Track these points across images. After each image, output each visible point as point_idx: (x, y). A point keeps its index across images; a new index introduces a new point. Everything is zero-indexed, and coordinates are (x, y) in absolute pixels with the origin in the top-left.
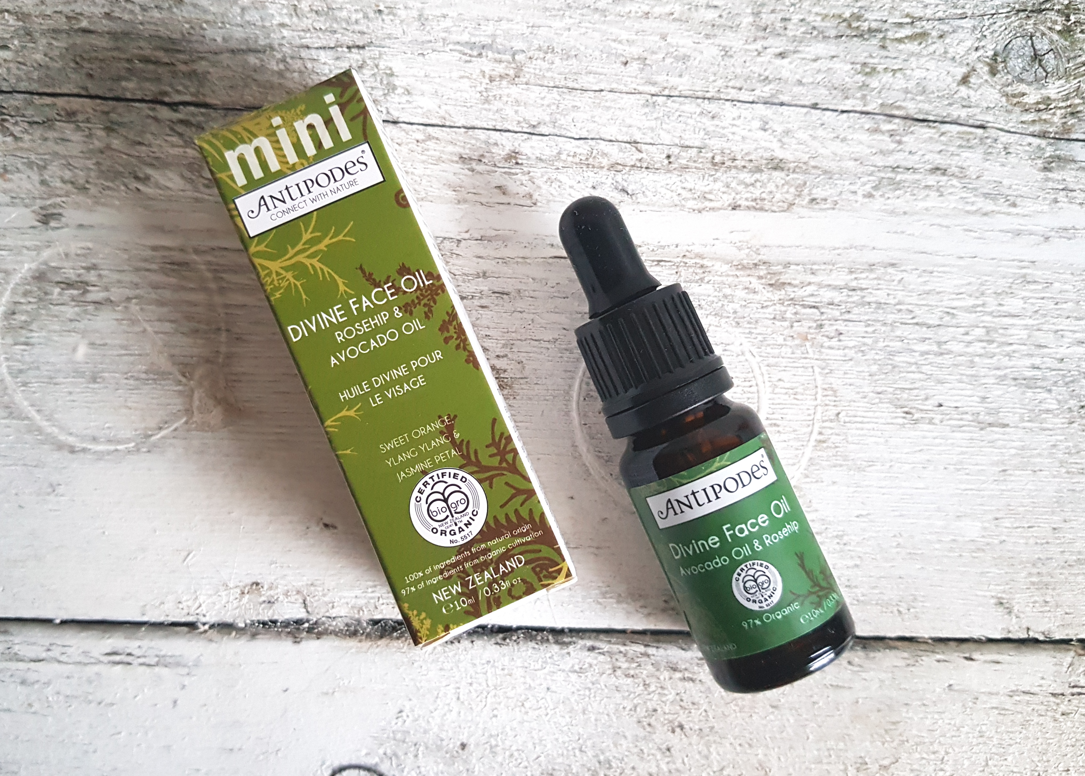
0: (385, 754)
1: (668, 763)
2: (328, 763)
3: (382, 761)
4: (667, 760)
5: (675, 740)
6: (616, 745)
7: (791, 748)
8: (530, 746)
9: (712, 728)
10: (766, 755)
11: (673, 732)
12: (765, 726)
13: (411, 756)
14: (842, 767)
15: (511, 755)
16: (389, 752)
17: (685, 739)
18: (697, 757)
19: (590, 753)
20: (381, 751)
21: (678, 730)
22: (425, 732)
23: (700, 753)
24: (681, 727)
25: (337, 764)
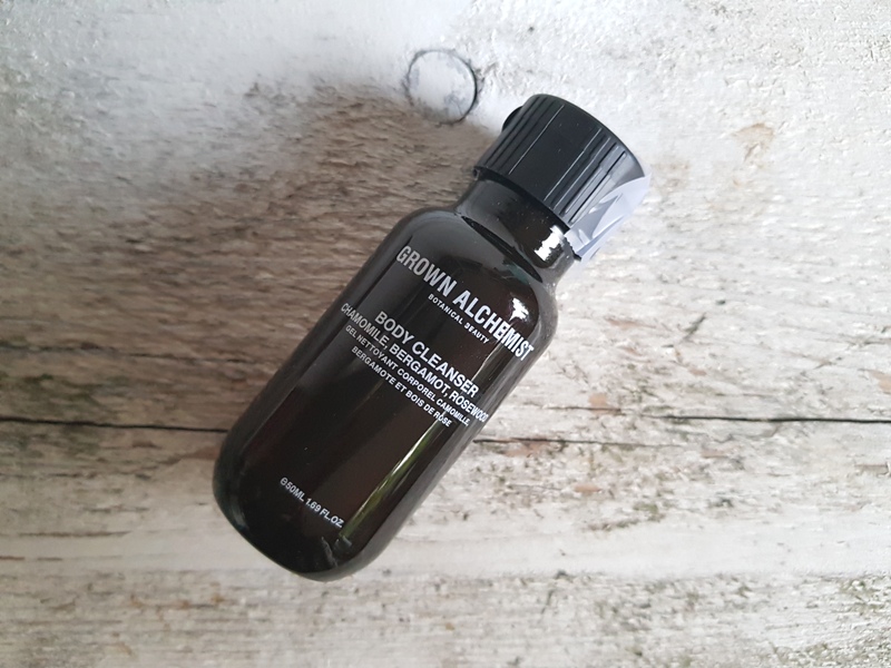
0: (462, 39)
1: (713, 42)
2: (411, 49)
3: (458, 45)
4: (712, 39)
5: (719, 20)
6: (667, 25)
7: (820, 28)
8: (590, 27)
9: (751, 10)
10: (799, 35)
11: (717, 12)
12: (798, 8)
13: (484, 41)
14: (866, 45)
15: (574, 37)
16: (465, 38)
17: (727, 21)
18: (739, 36)
19: (644, 34)
20: (458, 38)
21: (721, 12)
22: (498, 17)
23: (741, 33)
24: (724, 9)
25: (418, 49)
